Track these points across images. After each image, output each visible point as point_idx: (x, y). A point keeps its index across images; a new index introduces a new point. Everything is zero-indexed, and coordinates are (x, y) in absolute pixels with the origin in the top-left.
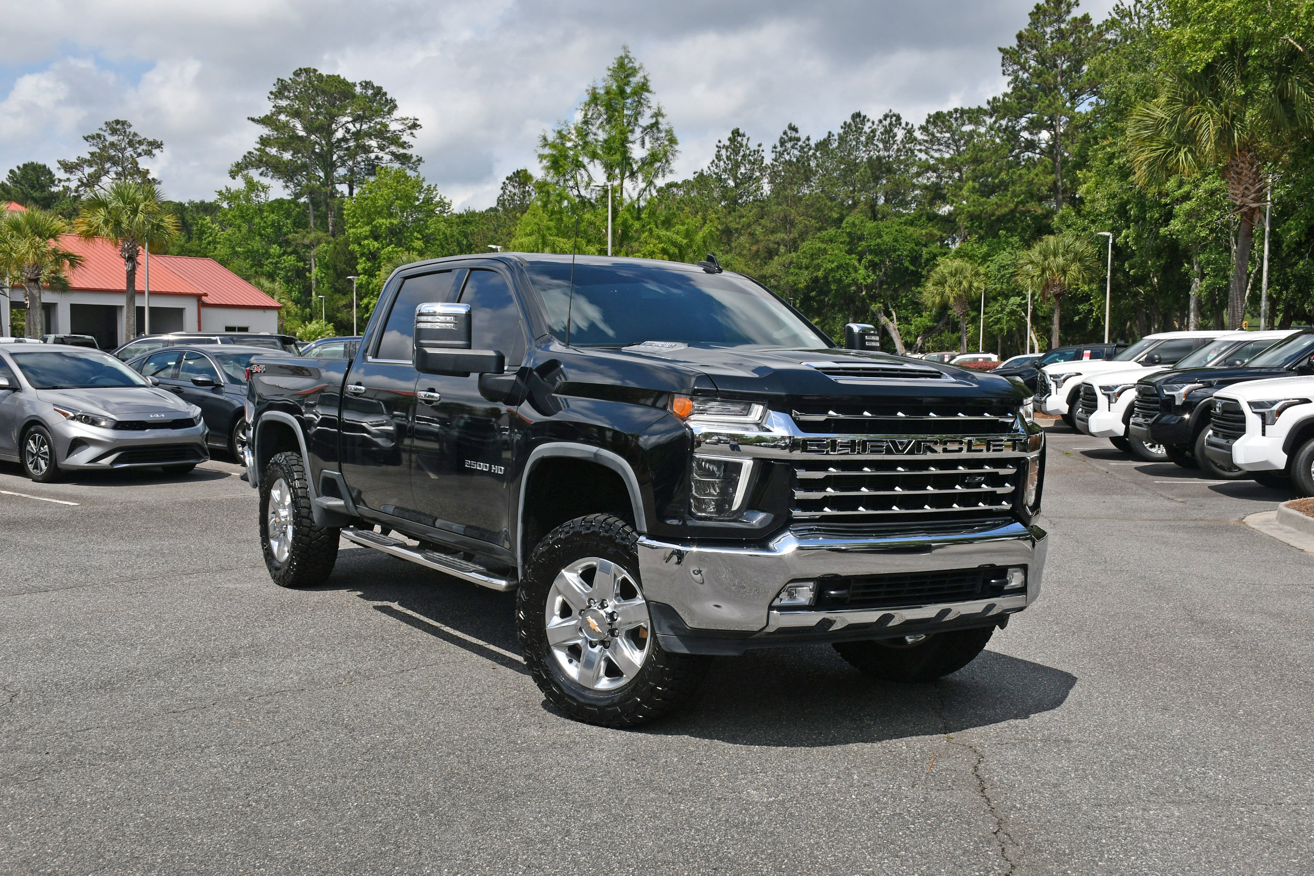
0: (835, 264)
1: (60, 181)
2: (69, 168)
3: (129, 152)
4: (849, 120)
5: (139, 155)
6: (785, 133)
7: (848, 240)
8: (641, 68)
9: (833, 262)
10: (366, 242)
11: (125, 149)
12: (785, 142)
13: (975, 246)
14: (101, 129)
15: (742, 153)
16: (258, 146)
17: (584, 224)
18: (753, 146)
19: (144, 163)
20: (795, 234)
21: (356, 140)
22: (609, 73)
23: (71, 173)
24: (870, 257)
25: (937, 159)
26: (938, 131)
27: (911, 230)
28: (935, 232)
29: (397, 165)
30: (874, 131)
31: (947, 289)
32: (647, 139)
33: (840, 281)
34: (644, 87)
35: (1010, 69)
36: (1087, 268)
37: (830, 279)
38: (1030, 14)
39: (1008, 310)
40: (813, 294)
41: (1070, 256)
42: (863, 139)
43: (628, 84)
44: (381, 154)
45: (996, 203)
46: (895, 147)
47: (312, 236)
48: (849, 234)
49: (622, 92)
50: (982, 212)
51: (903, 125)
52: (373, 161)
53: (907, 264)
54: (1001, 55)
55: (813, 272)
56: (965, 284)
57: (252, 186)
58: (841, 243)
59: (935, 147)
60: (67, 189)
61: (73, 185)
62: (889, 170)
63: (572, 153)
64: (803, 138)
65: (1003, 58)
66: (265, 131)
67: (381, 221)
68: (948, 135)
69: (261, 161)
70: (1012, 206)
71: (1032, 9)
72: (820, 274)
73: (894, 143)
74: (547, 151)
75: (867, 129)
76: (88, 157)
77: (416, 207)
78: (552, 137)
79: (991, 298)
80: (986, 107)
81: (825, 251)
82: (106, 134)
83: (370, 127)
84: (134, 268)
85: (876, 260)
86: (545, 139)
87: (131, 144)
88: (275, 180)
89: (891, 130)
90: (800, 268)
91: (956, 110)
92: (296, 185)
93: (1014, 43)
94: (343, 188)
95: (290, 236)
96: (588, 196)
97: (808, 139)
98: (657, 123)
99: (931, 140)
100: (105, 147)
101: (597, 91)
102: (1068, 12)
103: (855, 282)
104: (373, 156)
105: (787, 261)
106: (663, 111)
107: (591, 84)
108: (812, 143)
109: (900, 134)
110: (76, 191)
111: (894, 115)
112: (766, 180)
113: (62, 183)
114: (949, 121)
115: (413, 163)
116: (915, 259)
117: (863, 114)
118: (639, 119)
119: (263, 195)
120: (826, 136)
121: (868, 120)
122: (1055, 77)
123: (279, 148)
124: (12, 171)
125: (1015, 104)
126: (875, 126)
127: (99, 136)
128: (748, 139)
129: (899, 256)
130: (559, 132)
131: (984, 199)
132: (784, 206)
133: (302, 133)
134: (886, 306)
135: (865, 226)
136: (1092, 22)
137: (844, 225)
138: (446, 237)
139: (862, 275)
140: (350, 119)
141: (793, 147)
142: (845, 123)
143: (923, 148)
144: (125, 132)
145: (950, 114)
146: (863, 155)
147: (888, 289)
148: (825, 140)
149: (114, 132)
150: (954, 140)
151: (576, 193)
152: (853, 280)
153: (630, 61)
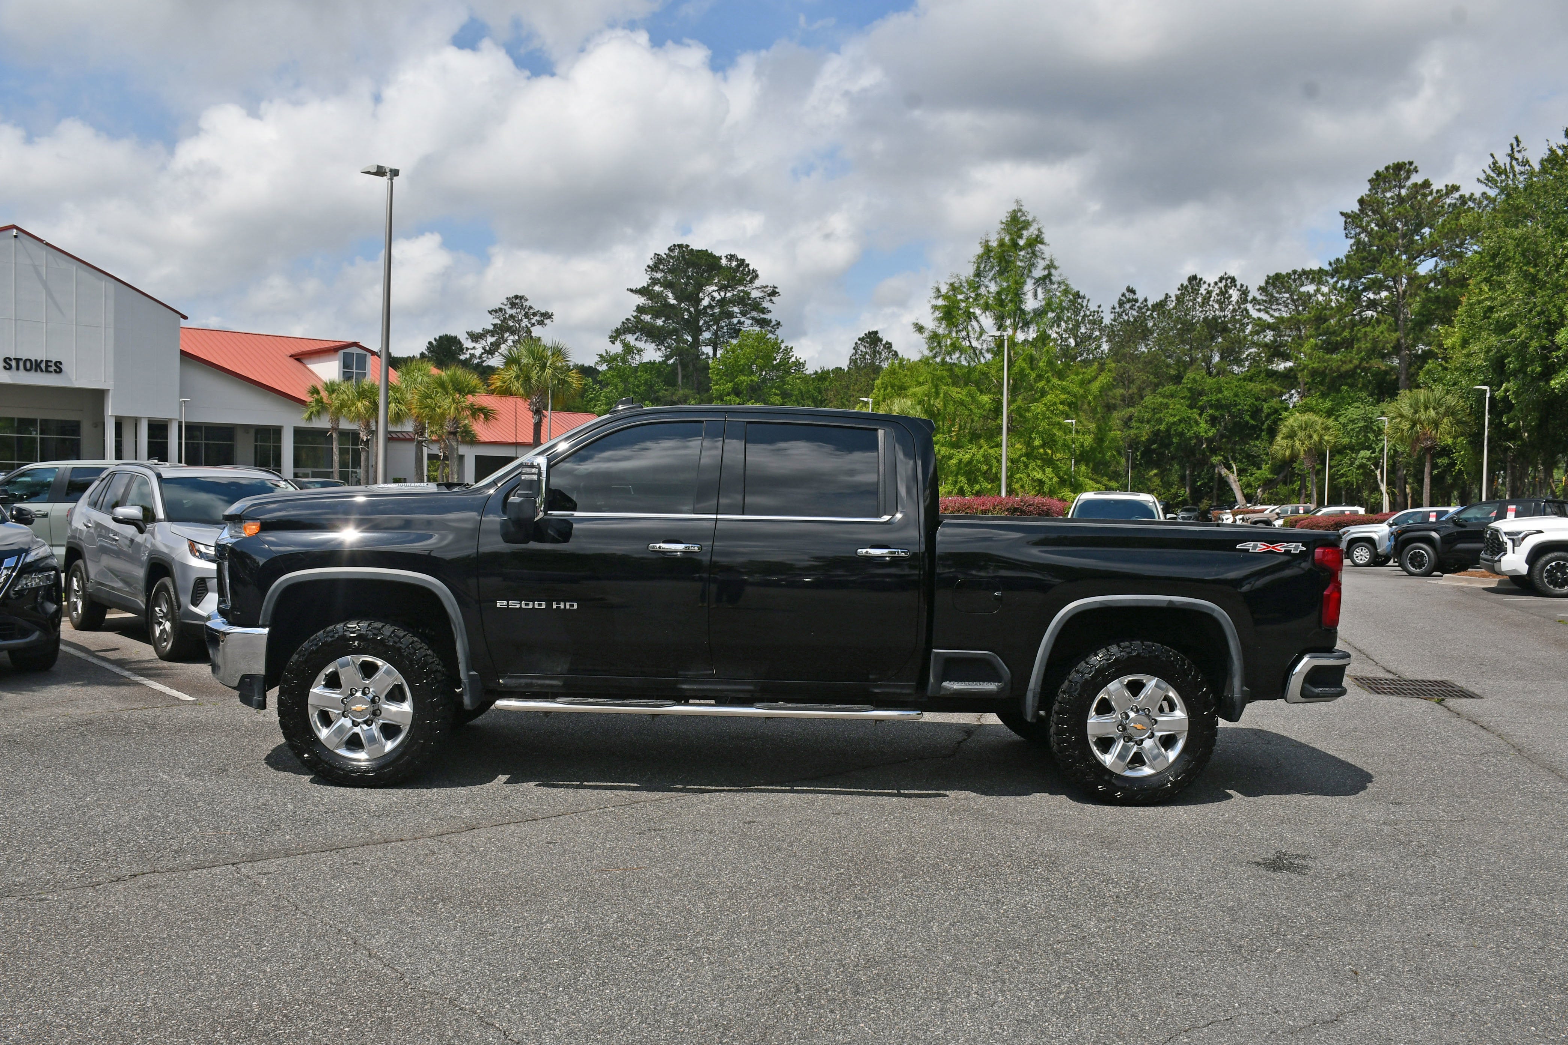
0: (1177, 418)
1: (467, 349)
2: (475, 337)
3: (525, 322)
4: (1186, 283)
5: (533, 325)
6: (1123, 295)
7: (1189, 395)
8: (1034, 221)
9: (1175, 416)
10: (728, 398)
11: (521, 320)
12: (1124, 303)
13: (1320, 401)
14: (503, 304)
15: (1082, 314)
16: (635, 314)
17: (977, 374)
18: (1093, 307)
19: (536, 331)
20: (1134, 389)
21: (721, 306)
22: (1002, 226)
23: (477, 342)
24: (1210, 412)
25: (1276, 318)
26: (1277, 292)
27: (1251, 385)
28: (1275, 387)
29: (757, 329)
30: (1209, 293)
31: (1297, 443)
32: (1040, 290)
33: (1182, 434)
34: (1038, 240)
35: (1353, 232)
36: (1459, 422)
37: (1172, 432)
38: (1369, 181)
39: (1357, 463)
40: (1154, 446)
41: (1442, 410)
42: (1199, 300)
43: (1020, 237)
44: (742, 319)
45: (1341, 360)
46: (1231, 307)
47: (681, 392)
48: (1190, 389)
49: (1015, 245)
50: (1326, 368)
51: (1238, 286)
52: (735, 325)
53: (1247, 418)
54: (1343, 219)
55: (1155, 426)
56: (1316, 437)
57: (628, 349)
58: (1182, 398)
59: (1274, 307)
60: (473, 356)
61: (478, 352)
62: (1225, 330)
63: (964, 304)
64: (1141, 300)
65: (1346, 222)
66: (641, 300)
67: (743, 378)
68: (1287, 295)
69: (637, 327)
70: (1356, 362)
71: (1372, 175)
72: (1162, 427)
73: (1229, 304)
74: (940, 302)
75: (1203, 291)
76: (491, 328)
77: (773, 366)
78: (944, 289)
79: (1338, 451)
80: (1327, 267)
81: (1167, 406)
82: (506, 308)
83: (733, 295)
84: (540, 421)
85: (1217, 414)
86: (938, 290)
87: (526, 315)
88: (648, 344)
89: (1227, 292)
90: (1142, 423)
91: (1295, 272)
92: (666, 348)
93: (1356, 208)
94: (708, 350)
95: (660, 394)
96: (979, 347)
97: (1146, 300)
98: (1050, 274)
99: (1270, 301)
100: (505, 318)
101: (990, 244)
102: (1408, 178)
103: (1197, 436)
104: (735, 321)
105: (1126, 416)
106: (1056, 263)
107: (984, 237)
108: (1150, 304)
109: (1235, 295)
110: (480, 357)
111: (1229, 278)
112: (1104, 339)
113: (470, 351)
114: (1288, 282)
115: (772, 327)
116: (1256, 412)
117: (1199, 277)
118: (1033, 270)
119: (637, 357)
120: (1163, 297)
121: (1205, 283)
122: (1397, 239)
123: (653, 315)
124: (430, 343)
125: (1358, 265)
126: (1211, 288)
127: (501, 310)
128: (1088, 300)
129: (1239, 410)
130: (952, 285)
131: (1328, 356)
132: (1123, 363)
133: (673, 302)
134: (1225, 458)
135: (1205, 382)
136: (1432, 187)
137: (1185, 381)
138: (801, 392)
139: (1203, 428)
140: (716, 288)
141: (1131, 308)
142: (1182, 285)
143: (1262, 307)
144: (522, 305)
145: (1289, 275)
146: (1199, 314)
147: (1228, 442)
148: (1161, 301)
149: (513, 305)
150: (1293, 300)
151: (968, 344)
152: (1195, 433)
153: (1023, 215)
